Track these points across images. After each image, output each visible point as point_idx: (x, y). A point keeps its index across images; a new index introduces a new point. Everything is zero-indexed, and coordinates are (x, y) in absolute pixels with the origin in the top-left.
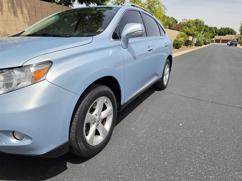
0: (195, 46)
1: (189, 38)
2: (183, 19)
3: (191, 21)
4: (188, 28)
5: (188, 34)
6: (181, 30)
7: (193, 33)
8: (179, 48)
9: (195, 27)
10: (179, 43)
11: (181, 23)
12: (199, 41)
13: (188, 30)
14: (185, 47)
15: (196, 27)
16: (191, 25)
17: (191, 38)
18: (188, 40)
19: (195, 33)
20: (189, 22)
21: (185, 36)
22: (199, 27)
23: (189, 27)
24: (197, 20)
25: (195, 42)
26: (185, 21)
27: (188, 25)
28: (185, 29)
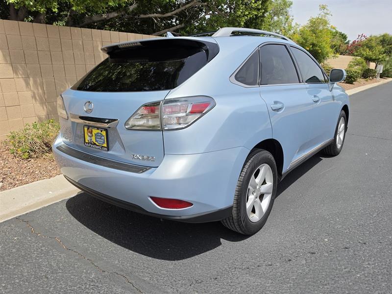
0: (381, 77)
1: (369, 65)
2: (359, 36)
3: (374, 39)
4: (368, 50)
5: (369, 60)
6: (356, 54)
7: (377, 58)
8: (354, 83)
9: (381, 46)
10: (353, 74)
11: (356, 42)
12: (387, 70)
13: (368, 53)
14: (362, 80)
15: (383, 47)
16: (374, 44)
17: (372, 65)
18: (369, 69)
19: (381, 57)
20: (370, 40)
21: (362, 63)
22: (388, 46)
23: (370, 48)
24: (384, 36)
25: (381, 72)
26: (363, 39)
27: (368, 45)
28: (362, 51)
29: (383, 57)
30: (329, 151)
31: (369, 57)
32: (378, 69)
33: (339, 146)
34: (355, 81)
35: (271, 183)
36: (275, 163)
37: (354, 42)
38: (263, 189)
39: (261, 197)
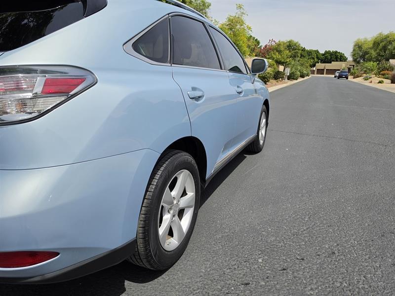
0: (288, 79)
1: (278, 67)
2: (270, 40)
3: (282, 44)
4: (277, 53)
5: (279, 63)
6: (268, 57)
7: (285, 61)
8: (267, 83)
9: (288, 51)
10: (266, 75)
11: (268, 46)
12: (293, 73)
13: (277, 57)
14: (274, 81)
15: (290, 51)
16: (282, 49)
17: (281, 68)
18: (278, 71)
19: (288, 60)
20: (279, 45)
21: (274, 65)
22: (293, 51)
23: (280, 52)
24: (290, 42)
25: (288, 74)
26: (273, 44)
27: (277, 49)
28: (273, 55)
29: (290, 61)
30: (253, 148)
31: (279, 60)
32: (286, 72)
33: (261, 142)
34: (268, 81)
35: (192, 194)
36: (197, 167)
37: (266, 46)
38: (183, 202)
39: (181, 213)
